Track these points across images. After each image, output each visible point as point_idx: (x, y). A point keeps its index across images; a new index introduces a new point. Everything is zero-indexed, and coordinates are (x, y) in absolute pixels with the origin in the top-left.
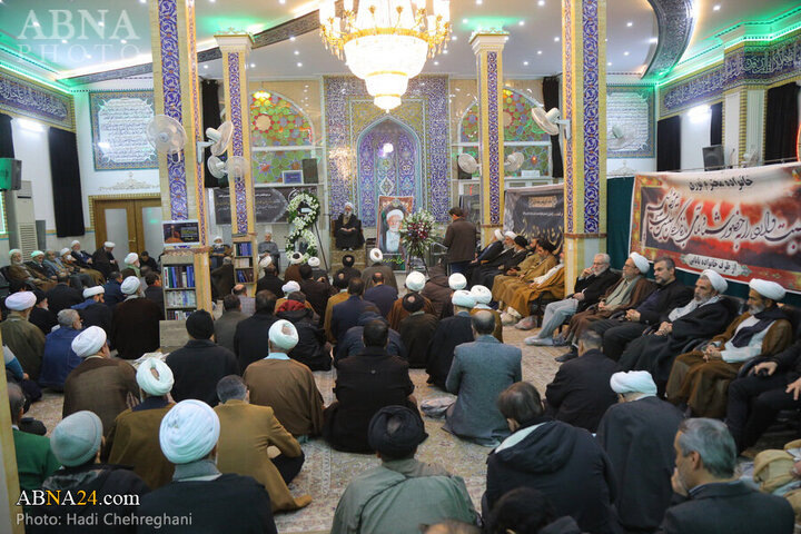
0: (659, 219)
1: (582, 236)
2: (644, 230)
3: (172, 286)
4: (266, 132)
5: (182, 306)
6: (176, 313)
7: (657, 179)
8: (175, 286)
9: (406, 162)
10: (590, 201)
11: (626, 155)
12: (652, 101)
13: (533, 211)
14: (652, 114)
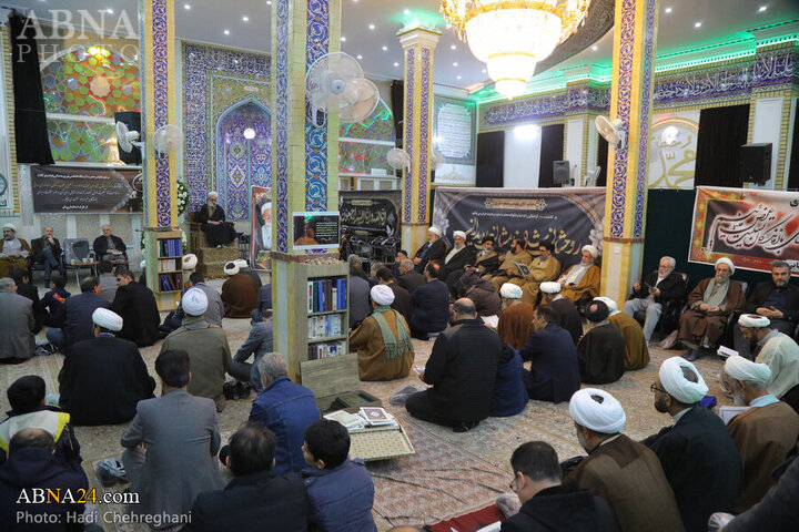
0: (737, 229)
1: (633, 241)
2: (711, 238)
3: (316, 307)
4: (104, 98)
5: (324, 338)
6: (320, 347)
7: (736, 193)
8: (321, 308)
9: (261, 151)
10: (639, 209)
11: (455, 160)
12: (473, 116)
13: (495, 211)
14: (473, 127)
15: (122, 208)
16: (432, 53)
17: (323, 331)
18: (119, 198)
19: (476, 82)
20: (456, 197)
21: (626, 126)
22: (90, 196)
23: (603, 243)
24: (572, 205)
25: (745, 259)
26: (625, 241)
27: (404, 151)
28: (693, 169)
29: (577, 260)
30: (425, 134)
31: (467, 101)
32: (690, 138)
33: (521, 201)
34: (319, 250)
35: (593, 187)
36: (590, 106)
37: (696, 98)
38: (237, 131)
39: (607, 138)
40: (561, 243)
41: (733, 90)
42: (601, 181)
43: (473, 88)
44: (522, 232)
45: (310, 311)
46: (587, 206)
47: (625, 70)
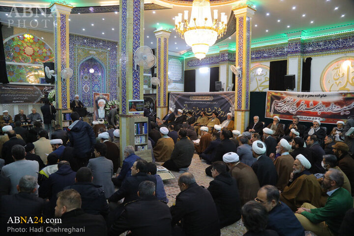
0: (281, 105)
1: (245, 111)
2: (272, 109)
3: (137, 133)
4: (31, 56)
5: (140, 144)
6: (139, 147)
7: (280, 93)
8: (139, 133)
9: (96, 78)
10: (247, 99)
11: (175, 82)
12: (183, 63)
13: (194, 101)
14: (183, 68)
15: (38, 102)
16: (167, 39)
17: (139, 141)
18: (37, 98)
19: (184, 50)
20: (178, 96)
21: (241, 69)
22: (25, 97)
23: (235, 112)
24: (223, 98)
25: (284, 116)
26: (242, 111)
27: (157, 78)
28: (268, 84)
29: (226, 119)
30: (165, 71)
31: (180, 57)
32: (267, 72)
33: (204, 97)
34: (137, 113)
35: (231, 91)
36: (229, 60)
37: (269, 57)
38: (86, 70)
39: (235, 73)
40: (220, 112)
41: (282, 55)
42: (234, 89)
43: (182, 52)
44: (204, 109)
45: (135, 134)
46: (228, 98)
47: (240, 48)
